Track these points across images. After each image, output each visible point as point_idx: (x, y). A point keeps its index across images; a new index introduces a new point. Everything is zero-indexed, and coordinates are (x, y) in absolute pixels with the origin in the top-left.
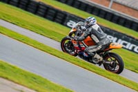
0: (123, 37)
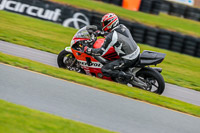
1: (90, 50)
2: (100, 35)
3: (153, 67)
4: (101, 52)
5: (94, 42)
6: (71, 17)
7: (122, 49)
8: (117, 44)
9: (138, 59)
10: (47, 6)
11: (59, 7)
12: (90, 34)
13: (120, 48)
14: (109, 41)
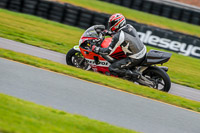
0: (195, 42)
1: (98, 49)
3: (159, 66)
5: (102, 41)
7: (129, 49)
8: (124, 44)
9: (145, 58)
12: (98, 33)
13: (127, 47)
14: (116, 41)
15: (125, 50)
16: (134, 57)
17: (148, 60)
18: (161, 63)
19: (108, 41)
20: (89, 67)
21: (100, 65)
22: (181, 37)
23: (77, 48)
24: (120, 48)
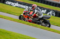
1: (28, 15)
2: (31, 10)
3: (47, 20)
4: (32, 15)
5: (30, 12)
6: (50, 12)
7: (38, 15)
8: (37, 13)
10: (42, 9)
11: (46, 9)
12: (29, 10)
13: (37, 14)
14: (34, 12)
15: (37, 15)
16: (39, 17)
17: (44, 18)
18: (48, 19)
19: (32, 12)
20: (26, 20)
21: (29, 20)
22: (27, 4)
23: (22, 15)
24: (35, 14)
